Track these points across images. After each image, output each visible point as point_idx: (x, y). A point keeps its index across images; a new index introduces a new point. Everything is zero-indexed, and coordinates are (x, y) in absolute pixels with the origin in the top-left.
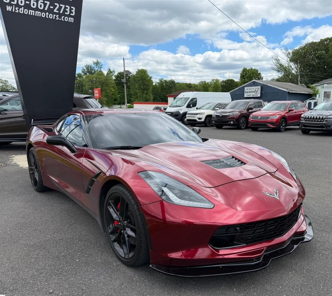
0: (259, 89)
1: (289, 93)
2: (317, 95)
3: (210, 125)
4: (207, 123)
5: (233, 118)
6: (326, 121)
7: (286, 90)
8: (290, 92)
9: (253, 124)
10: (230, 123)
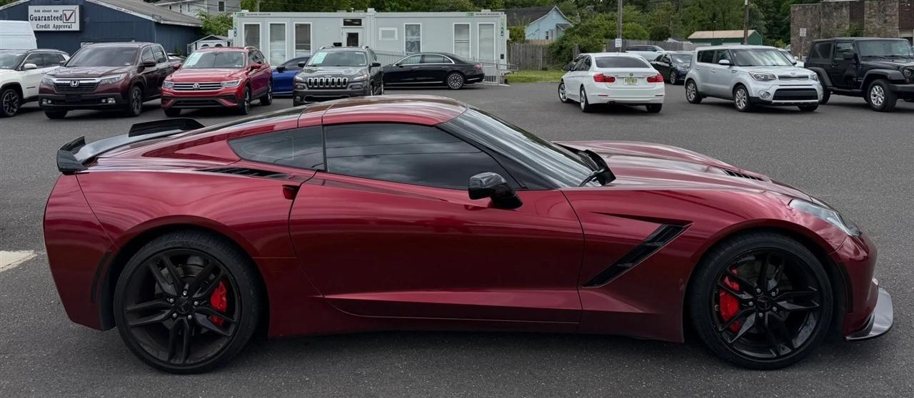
0: (74, 11)
1: (158, 24)
2: (229, 31)
3: (13, 111)
4: (6, 107)
5: (115, 90)
6: (351, 86)
7: (150, 18)
8: (162, 22)
9: (179, 102)
10: (107, 102)
